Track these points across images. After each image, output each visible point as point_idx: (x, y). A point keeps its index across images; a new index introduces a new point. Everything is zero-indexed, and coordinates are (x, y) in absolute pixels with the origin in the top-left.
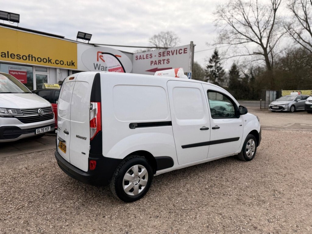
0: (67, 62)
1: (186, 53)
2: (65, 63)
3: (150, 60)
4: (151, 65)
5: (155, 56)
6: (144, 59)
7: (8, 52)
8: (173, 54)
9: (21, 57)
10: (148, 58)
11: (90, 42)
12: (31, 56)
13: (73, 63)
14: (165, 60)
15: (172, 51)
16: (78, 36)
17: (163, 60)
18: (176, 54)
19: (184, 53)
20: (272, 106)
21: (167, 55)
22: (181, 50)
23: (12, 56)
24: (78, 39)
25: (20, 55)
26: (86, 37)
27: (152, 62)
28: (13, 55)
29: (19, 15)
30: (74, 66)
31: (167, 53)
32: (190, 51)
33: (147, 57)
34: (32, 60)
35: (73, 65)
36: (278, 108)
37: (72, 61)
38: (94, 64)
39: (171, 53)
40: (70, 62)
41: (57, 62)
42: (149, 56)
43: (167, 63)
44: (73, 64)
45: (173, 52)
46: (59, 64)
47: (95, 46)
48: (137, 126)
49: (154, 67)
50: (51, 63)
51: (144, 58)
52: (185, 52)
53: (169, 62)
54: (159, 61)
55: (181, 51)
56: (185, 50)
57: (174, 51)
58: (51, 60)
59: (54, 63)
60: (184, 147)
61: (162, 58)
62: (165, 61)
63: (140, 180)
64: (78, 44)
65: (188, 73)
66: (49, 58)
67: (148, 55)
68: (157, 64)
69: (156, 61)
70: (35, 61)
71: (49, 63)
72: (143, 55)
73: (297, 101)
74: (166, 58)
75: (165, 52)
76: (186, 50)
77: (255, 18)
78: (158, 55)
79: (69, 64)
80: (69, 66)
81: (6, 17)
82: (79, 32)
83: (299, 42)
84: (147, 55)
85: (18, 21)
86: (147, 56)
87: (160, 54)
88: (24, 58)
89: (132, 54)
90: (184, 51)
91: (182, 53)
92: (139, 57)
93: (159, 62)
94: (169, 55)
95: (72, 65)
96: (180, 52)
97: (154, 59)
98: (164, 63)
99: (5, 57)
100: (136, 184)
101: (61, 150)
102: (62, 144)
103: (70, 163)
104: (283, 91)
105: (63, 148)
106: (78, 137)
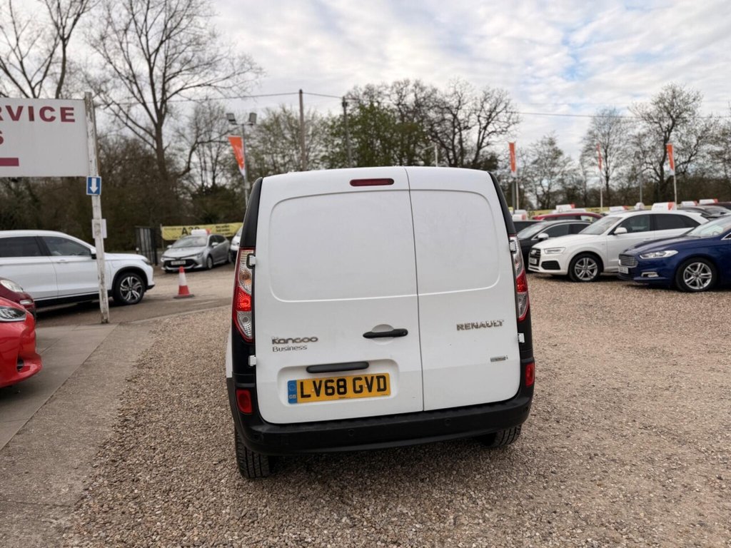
1: (73, 121)
8: (16, 118)
15: (9, 108)
19: (64, 120)
20: (170, 261)
22: (52, 110)
36: (184, 262)
39: (5, 115)
45: (15, 111)
52: (68, 117)
55: (48, 114)
56: (67, 112)
57: (20, 109)
65: (90, 179)
73: (213, 247)
76: (72, 114)
77: (10, 45)
83: (126, 124)
90: (64, 114)
91: (52, 119)
101: (340, 398)
102: (338, 381)
103: (425, 410)
104: (163, 229)
105: (358, 389)
106: (467, 327)
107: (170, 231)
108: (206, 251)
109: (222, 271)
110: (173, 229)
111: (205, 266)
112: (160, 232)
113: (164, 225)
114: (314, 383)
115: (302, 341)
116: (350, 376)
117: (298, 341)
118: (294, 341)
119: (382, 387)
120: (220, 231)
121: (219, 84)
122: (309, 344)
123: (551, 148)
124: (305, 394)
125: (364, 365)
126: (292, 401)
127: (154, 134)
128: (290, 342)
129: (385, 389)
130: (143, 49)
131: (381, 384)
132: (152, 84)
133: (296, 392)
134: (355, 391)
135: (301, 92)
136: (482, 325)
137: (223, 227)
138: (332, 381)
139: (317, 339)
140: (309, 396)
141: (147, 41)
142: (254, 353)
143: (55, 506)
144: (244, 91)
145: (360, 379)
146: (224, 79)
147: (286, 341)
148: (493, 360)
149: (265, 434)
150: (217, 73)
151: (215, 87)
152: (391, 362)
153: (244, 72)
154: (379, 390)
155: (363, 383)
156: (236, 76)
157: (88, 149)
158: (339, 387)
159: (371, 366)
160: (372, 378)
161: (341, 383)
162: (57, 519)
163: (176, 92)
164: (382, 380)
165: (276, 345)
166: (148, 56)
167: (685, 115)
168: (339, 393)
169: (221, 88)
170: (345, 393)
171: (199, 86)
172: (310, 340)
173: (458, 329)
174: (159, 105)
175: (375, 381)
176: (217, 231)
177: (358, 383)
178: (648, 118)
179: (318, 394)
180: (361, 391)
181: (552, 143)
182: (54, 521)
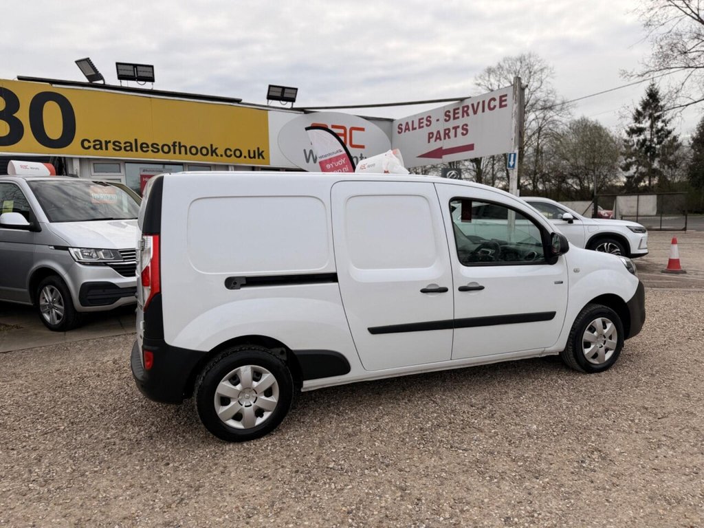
0: (249, 151)
1: (506, 106)
2: (245, 153)
3: (426, 130)
4: (429, 142)
5: (438, 120)
6: (415, 129)
7: (136, 140)
8: (475, 112)
9: (160, 147)
10: (423, 127)
11: (296, 105)
12: (177, 144)
13: (260, 152)
14: (458, 127)
15: (473, 105)
16: (270, 94)
17: (453, 128)
18: (483, 111)
19: (501, 106)
21: (463, 116)
22: (494, 99)
23: (144, 147)
24: (270, 101)
25: (158, 145)
26: (285, 95)
27: (430, 135)
28: (144, 145)
29: (152, 67)
30: (263, 158)
31: (463, 112)
32: (514, 101)
33: (421, 125)
34: (180, 153)
35: (261, 157)
37: (258, 149)
38: (305, 150)
39: (470, 111)
40: (254, 151)
41: (229, 153)
42: (425, 121)
43: (463, 134)
44: (260, 154)
45: (475, 106)
46: (233, 156)
47: (306, 112)
48: (245, 283)
49: (435, 145)
50: (217, 155)
51: (414, 127)
52: (503, 103)
53: (467, 130)
54: (445, 130)
55: (493, 104)
56: (503, 99)
57: (479, 103)
58: (216, 149)
59: (222, 156)
60: (374, 331)
61: (452, 124)
62: (458, 130)
63: (257, 398)
64: (269, 112)
65: (510, 154)
66: (212, 145)
67: (423, 119)
68: (441, 140)
69: (438, 132)
70: (186, 153)
71: (212, 155)
72: (413, 122)
74: (460, 122)
75: (458, 109)
76: (505, 100)
78: (442, 117)
79: (252, 155)
80: (253, 159)
81: (131, 73)
82: (270, 86)
84: (420, 120)
85: (152, 80)
86: (420, 123)
87: (447, 114)
88: (166, 149)
89: (391, 121)
90: (501, 101)
91: (495, 106)
92: (403, 127)
93: (445, 134)
94: (468, 115)
95: (259, 158)
96: (492, 106)
97: (434, 128)
98: (456, 136)
99: (131, 150)
100: (249, 404)
157: (511, 128)
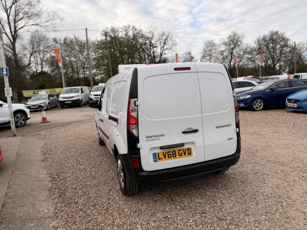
73: (50, 99)
101: (174, 159)
102: (173, 152)
103: (205, 161)
104: (24, 92)
105: (180, 154)
106: (219, 127)
107: (27, 93)
108: (47, 101)
109: (56, 110)
110: (29, 92)
111: (48, 108)
112: (22, 93)
113: (24, 90)
114: (163, 153)
115: (158, 136)
116: (177, 149)
117: (157, 136)
118: (155, 137)
119: (189, 153)
120: (51, 92)
121: (43, 24)
122: (161, 138)
123: (189, 56)
124: (160, 158)
125: (182, 145)
126: (155, 161)
127: (11, 47)
128: (153, 137)
129: (191, 154)
130: (3, 6)
131: (189, 152)
132: (9, 24)
133: (156, 158)
134: (180, 156)
135: (86, 29)
136: (225, 126)
137: (52, 90)
138: (170, 152)
139: (164, 135)
140: (162, 159)
141: (5, 3)
142: (139, 143)
143: (46, 218)
144: (55, 28)
145: (181, 150)
146: (45, 22)
147: (152, 137)
148: (228, 139)
149: (146, 176)
150: (42, 19)
151: (41, 26)
152: (193, 143)
153: (55, 19)
154: (188, 154)
155: (182, 152)
156: (51, 21)
158: (173, 154)
159: (185, 145)
160: (185, 149)
161: (174, 153)
162: (51, 223)
163: (22, 28)
164: (189, 150)
165: (148, 139)
166: (6, 9)
167: (239, 43)
168: (173, 157)
169: (44, 26)
170: (175, 156)
171: (33, 25)
172: (161, 136)
173: (216, 128)
174: (13, 33)
175: (187, 150)
176: (50, 92)
177: (180, 152)
178: (225, 44)
179: (165, 157)
180: (182, 155)
181: (190, 54)
182: (50, 224)
